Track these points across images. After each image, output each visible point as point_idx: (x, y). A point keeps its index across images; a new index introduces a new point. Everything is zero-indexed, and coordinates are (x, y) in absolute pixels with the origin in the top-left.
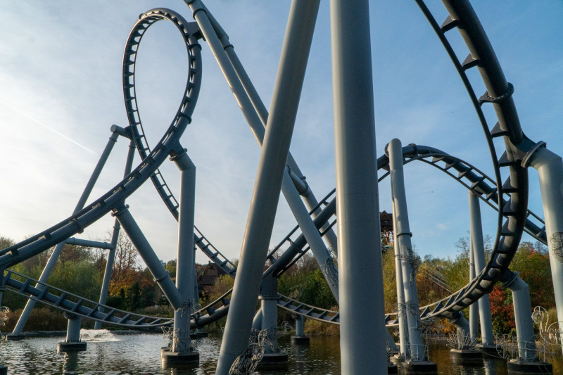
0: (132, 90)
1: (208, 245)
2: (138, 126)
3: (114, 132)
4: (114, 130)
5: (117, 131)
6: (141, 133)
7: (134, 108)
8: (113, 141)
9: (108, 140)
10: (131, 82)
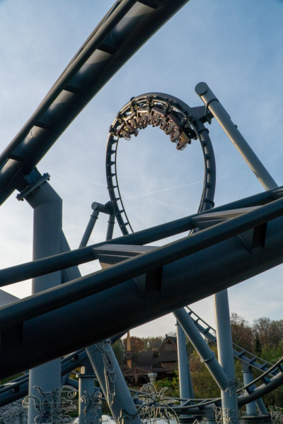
0: (113, 167)
1: (197, 320)
2: (119, 202)
3: (95, 210)
4: (95, 208)
5: (98, 208)
6: (120, 209)
7: (115, 184)
8: (94, 218)
9: (90, 217)
10: (113, 159)
